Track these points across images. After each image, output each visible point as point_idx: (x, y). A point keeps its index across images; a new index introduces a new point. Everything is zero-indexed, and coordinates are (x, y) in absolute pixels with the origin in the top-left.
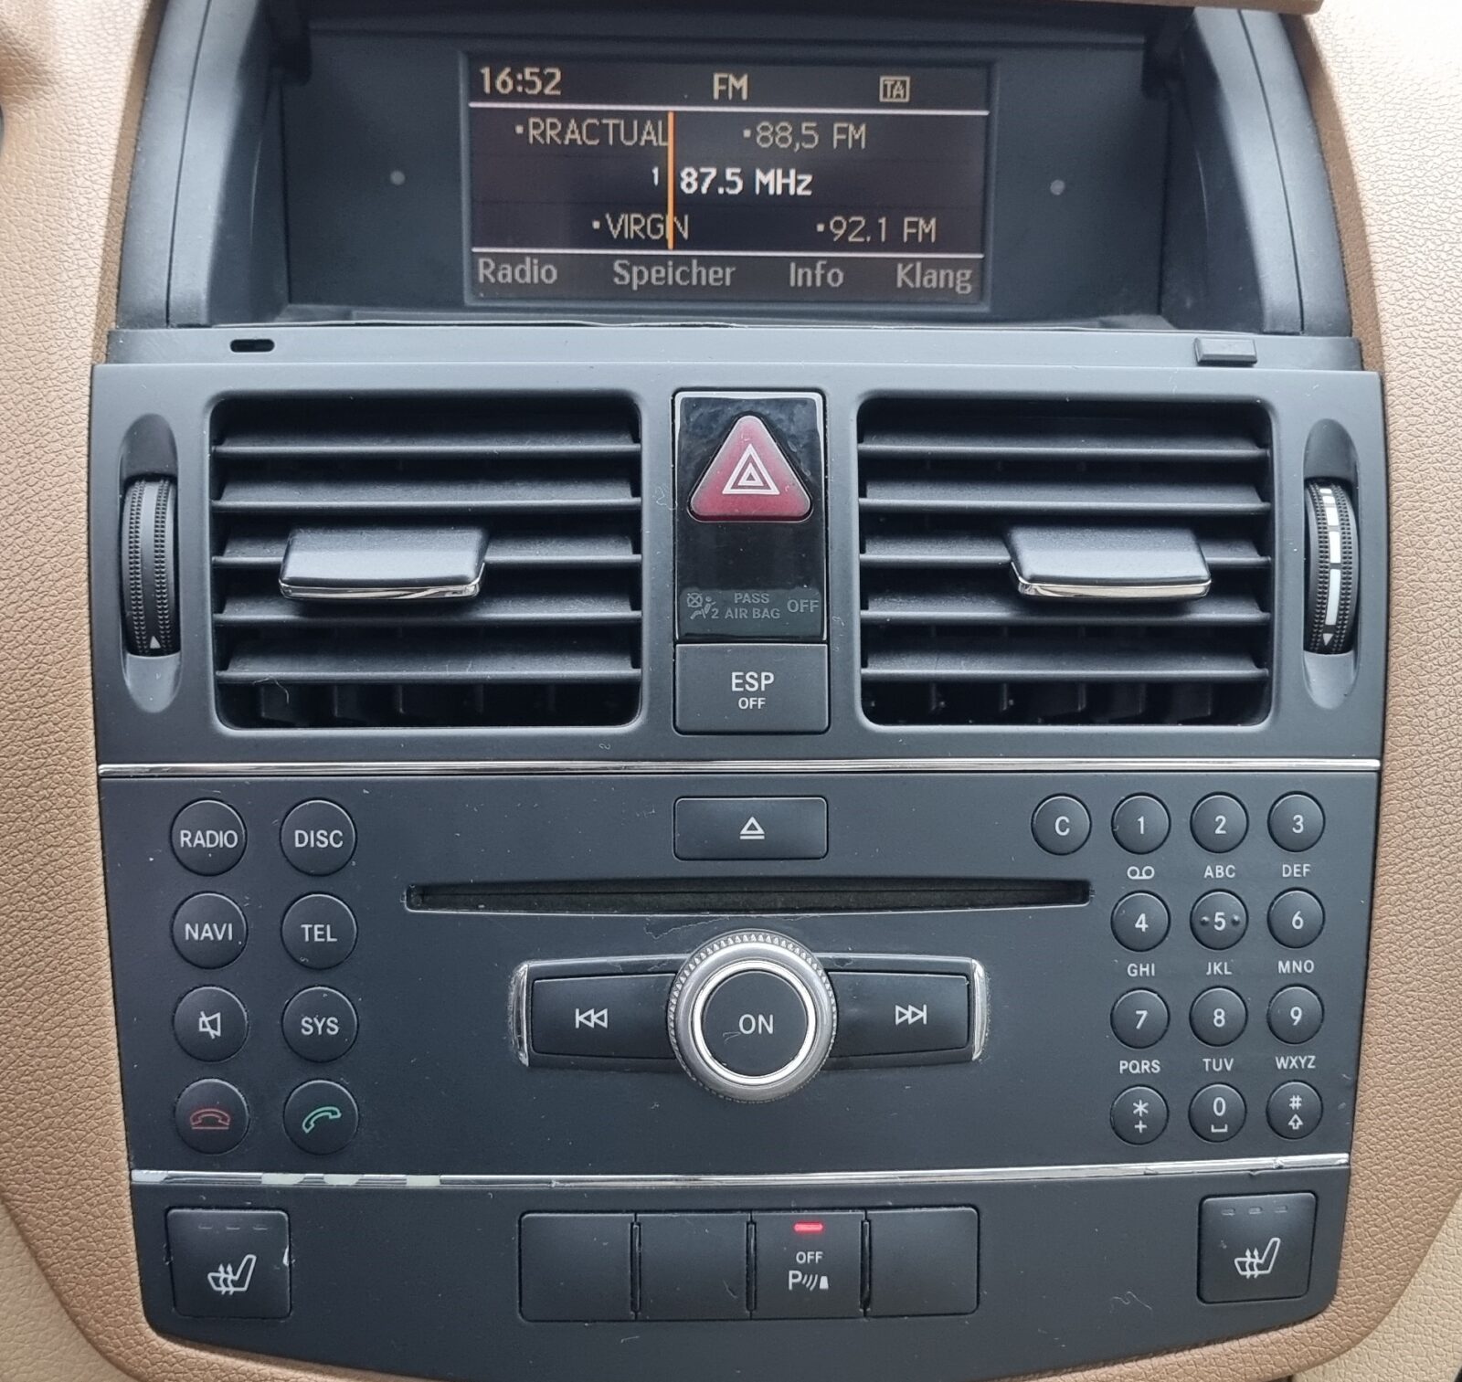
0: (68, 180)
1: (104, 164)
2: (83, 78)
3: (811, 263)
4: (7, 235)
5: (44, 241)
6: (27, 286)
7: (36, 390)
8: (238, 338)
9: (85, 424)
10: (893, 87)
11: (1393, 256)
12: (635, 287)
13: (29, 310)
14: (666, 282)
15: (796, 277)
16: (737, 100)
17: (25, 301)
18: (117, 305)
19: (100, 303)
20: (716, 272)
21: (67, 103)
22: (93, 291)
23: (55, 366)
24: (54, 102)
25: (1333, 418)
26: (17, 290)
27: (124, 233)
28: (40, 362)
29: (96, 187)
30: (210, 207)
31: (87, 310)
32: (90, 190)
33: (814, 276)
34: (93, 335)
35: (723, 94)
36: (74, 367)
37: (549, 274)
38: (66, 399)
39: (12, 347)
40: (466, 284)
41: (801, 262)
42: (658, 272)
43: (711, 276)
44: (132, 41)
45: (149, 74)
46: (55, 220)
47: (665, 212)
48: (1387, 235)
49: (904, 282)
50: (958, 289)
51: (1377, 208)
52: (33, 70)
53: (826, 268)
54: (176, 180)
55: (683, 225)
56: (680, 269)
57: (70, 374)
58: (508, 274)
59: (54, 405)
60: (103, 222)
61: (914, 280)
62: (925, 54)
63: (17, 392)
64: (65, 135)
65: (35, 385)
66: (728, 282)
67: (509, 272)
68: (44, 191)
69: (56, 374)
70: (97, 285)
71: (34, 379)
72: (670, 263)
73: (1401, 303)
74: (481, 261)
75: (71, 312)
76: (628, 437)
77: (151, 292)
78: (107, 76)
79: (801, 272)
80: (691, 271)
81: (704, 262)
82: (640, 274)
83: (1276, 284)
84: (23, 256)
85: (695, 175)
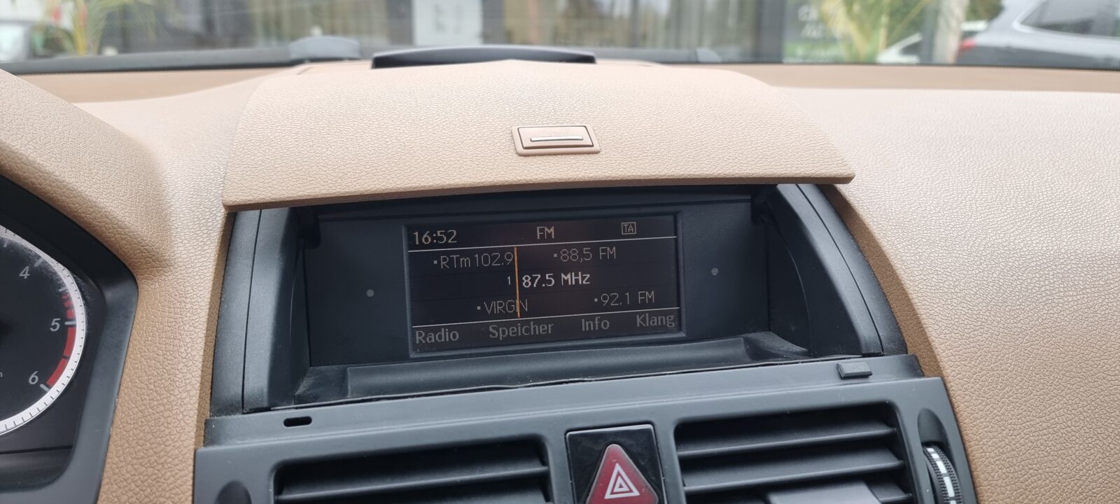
0: (179, 327)
1: (201, 315)
2: (189, 261)
3: (592, 318)
4: (139, 365)
5: (163, 368)
6: (152, 400)
7: (157, 472)
8: (289, 417)
9: (190, 493)
10: (628, 227)
11: (928, 311)
12: (501, 339)
13: (153, 416)
14: (517, 335)
15: (585, 326)
16: (549, 239)
17: (150, 410)
18: (211, 400)
19: (200, 405)
20: (543, 327)
21: (178, 277)
22: (195, 399)
23: (170, 454)
24: (170, 278)
25: (927, 407)
26: (145, 402)
27: (214, 353)
28: (160, 452)
29: (197, 330)
30: (267, 333)
31: (192, 413)
32: (193, 333)
33: (594, 325)
34: (195, 429)
35: (542, 236)
36: (183, 453)
37: (454, 336)
38: (177, 477)
39: (141, 442)
40: (410, 347)
41: (588, 319)
42: (513, 329)
43: (541, 330)
44: (218, 237)
45: (228, 253)
46: (170, 354)
47: (515, 299)
48: (922, 299)
49: (640, 324)
50: (668, 325)
51: (911, 284)
52: (158, 260)
53: (600, 320)
54: (246, 317)
55: (525, 304)
56: (525, 327)
57: (179, 459)
58: (432, 338)
59: (169, 481)
60: (202, 353)
61: (645, 323)
62: (644, 210)
63: (144, 474)
64: (177, 297)
65: (156, 468)
66: (550, 332)
67: (433, 336)
68: (163, 335)
69: (170, 459)
70: (198, 395)
71: (155, 464)
72: (519, 325)
73: (940, 336)
74: (417, 332)
75: (181, 415)
76: (537, 462)
77: (232, 389)
78: (202, 259)
79: (587, 323)
80: (530, 328)
81: (537, 323)
82: (504, 332)
83: (864, 327)
84: (149, 379)
85: (530, 278)
